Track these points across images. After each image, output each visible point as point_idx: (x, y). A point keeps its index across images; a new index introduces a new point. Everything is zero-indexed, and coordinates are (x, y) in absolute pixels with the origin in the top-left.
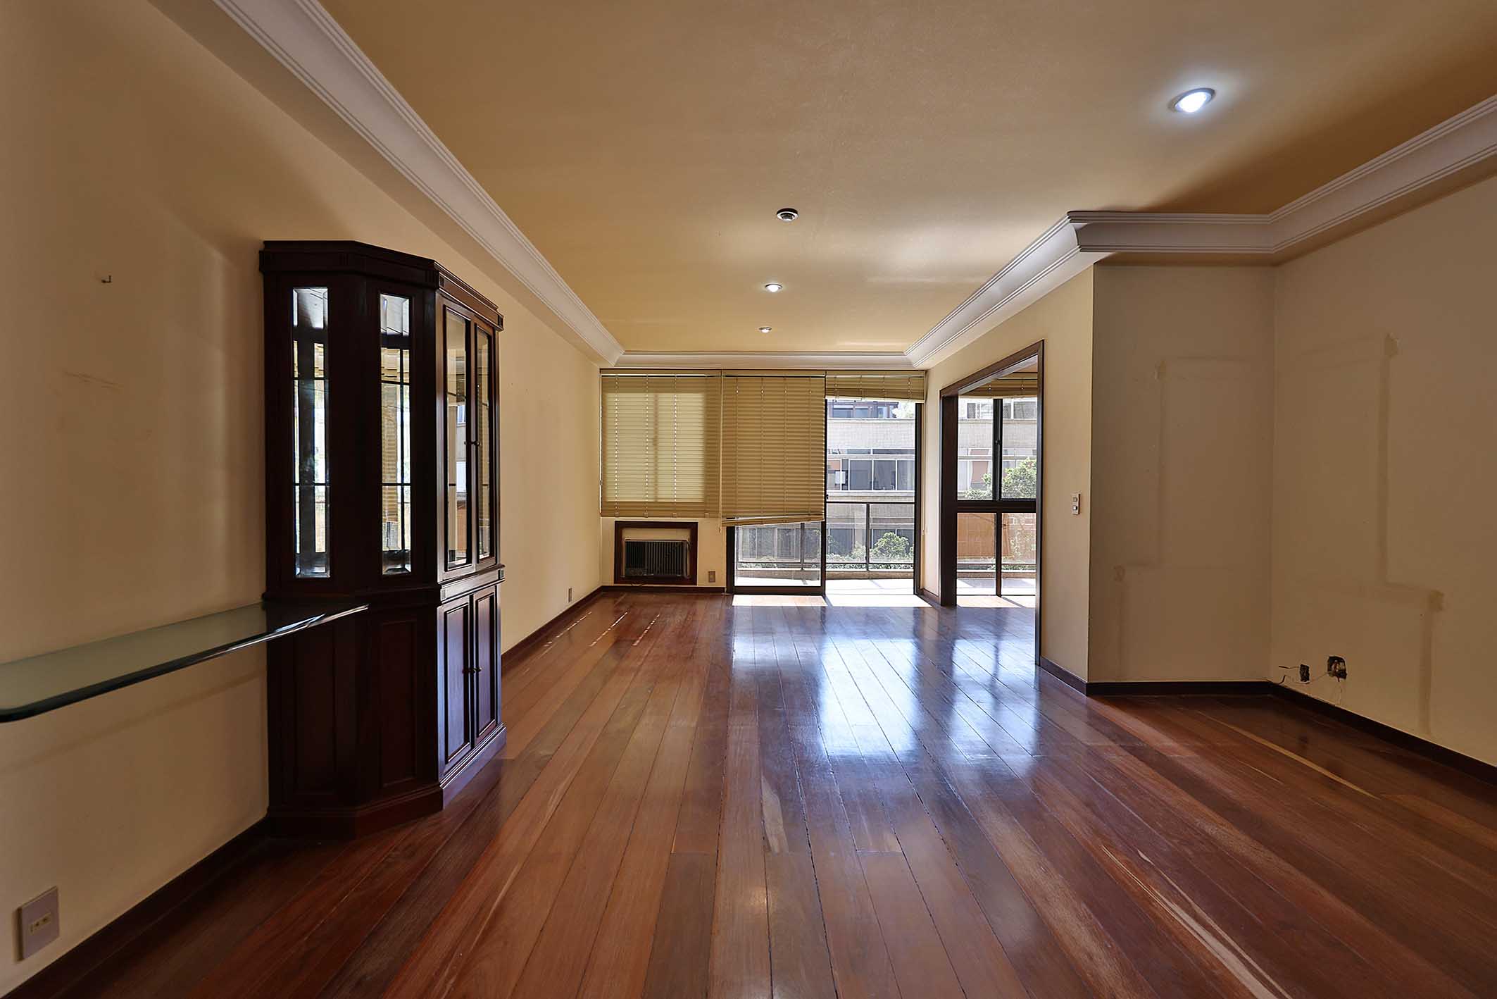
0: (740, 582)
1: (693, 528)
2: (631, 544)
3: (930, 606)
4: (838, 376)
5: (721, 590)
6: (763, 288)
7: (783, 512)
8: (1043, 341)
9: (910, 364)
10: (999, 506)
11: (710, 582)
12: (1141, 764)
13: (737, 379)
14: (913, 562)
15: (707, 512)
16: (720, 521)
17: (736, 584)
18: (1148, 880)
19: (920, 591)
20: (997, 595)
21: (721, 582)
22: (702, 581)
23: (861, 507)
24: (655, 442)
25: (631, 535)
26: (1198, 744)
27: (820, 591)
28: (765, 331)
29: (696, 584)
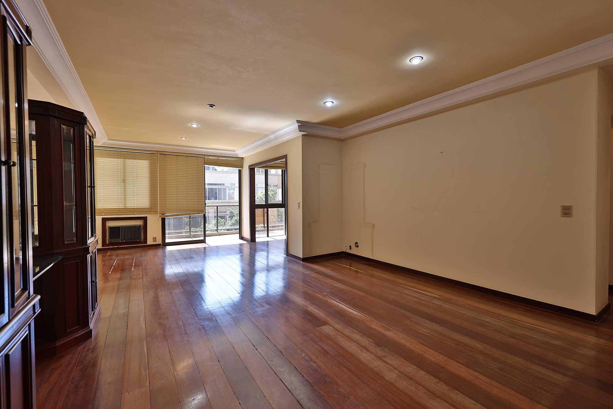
0: (167, 241)
1: (145, 219)
2: (111, 228)
3: (247, 242)
4: (209, 157)
5: (159, 245)
6: (191, 125)
7: (187, 211)
8: (287, 155)
9: (237, 155)
10: (267, 206)
11: (154, 242)
12: (319, 275)
13: (165, 156)
14: (239, 228)
15: (152, 212)
16: (159, 215)
17: (166, 242)
18: (326, 298)
19: (242, 238)
20: (267, 237)
21: (159, 241)
22: (150, 242)
23: (215, 208)
24: (124, 181)
25: (109, 224)
26: (330, 268)
27: (203, 241)
28: (184, 139)
29: (147, 243)
